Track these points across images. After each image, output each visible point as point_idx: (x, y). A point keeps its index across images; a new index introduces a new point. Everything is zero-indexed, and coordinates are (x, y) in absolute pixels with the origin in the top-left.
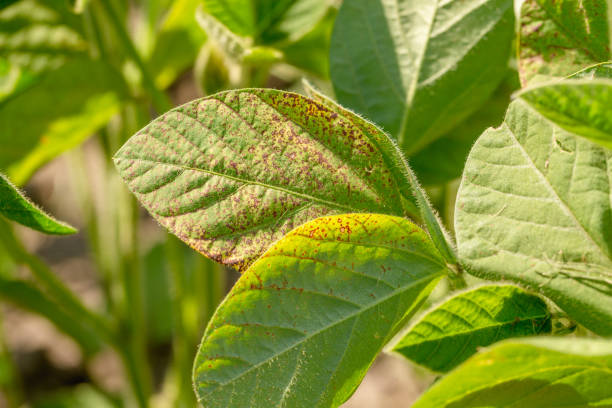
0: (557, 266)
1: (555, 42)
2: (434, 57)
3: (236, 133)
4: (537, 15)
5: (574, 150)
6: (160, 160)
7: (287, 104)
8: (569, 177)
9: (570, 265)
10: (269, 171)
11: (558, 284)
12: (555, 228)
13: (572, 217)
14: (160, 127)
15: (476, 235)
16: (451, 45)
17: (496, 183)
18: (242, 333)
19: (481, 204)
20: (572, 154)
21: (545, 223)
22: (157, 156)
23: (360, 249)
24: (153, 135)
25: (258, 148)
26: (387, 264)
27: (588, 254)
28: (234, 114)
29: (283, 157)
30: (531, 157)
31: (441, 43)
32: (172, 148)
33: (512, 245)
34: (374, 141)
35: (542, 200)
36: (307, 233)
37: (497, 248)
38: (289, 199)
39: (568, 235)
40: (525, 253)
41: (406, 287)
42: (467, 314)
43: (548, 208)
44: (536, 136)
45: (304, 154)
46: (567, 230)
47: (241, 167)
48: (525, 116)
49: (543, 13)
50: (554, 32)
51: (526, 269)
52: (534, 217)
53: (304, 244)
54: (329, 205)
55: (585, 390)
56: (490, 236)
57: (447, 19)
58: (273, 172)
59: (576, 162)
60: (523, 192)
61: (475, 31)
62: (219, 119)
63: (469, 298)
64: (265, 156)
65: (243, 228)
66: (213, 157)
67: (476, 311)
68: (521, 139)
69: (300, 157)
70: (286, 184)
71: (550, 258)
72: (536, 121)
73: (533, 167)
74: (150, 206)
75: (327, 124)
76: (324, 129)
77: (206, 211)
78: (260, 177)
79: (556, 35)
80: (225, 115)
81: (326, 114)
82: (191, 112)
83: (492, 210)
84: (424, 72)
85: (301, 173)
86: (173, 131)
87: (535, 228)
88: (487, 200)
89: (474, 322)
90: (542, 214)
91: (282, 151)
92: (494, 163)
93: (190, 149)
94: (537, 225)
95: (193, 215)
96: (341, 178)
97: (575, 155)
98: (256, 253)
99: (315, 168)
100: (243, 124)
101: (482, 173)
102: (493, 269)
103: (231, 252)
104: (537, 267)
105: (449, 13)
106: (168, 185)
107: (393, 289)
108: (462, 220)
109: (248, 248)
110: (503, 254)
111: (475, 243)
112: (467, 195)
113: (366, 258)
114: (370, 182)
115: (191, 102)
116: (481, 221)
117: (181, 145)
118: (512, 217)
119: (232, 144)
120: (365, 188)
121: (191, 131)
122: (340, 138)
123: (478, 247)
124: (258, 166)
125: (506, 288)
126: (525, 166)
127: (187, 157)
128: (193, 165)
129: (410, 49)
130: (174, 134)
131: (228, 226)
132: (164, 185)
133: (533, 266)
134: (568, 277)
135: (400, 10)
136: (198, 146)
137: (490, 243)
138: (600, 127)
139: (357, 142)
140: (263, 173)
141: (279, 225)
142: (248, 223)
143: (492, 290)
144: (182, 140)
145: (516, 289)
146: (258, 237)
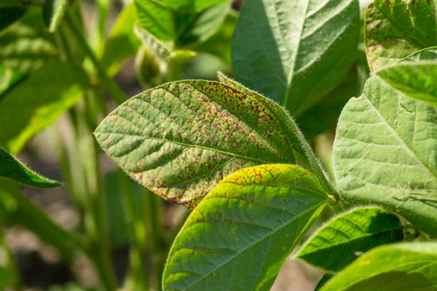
0: (408, 192)
1: (391, 34)
2: (305, 52)
3: (179, 112)
4: (377, 15)
5: (415, 111)
6: (128, 133)
7: (212, 89)
8: (412, 130)
9: (417, 191)
10: (203, 137)
11: (409, 204)
12: (404, 166)
13: (416, 158)
14: (125, 110)
15: (349, 174)
16: (316, 43)
17: (361, 136)
18: (193, 253)
19: (351, 151)
20: (413, 113)
21: (396, 162)
22: (125, 130)
23: (270, 189)
24: (121, 116)
25: (195, 122)
26: (288, 198)
27: (428, 183)
28: (176, 98)
29: (212, 127)
30: (384, 117)
31: (309, 43)
32: (135, 124)
33: (375, 179)
34: (273, 112)
35: (394, 146)
36: (233, 180)
37: (364, 182)
38: (218, 156)
39: (414, 170)
40: (384, 184)
41: (302, 214)
42: (346, 229)
43: (398, 152)
44: (388, 103)
45: (226, 124)
46: (413, 167)
47: (184, 135)
48: (378, 89)
49: (381, 14)
50: (389, 27)
51: (386, 196)
52: (389, 159)
53: (231, 188)
54: (245, 159)
55: (430, 277)
56: (358, 174)
57: (313, 26)
58: (206, 138)
59: (417, 119)
60: (380, 142)
61: (333, 33)
62: (166, 102)
63: (348, 218)
64: (200, 127)
65: (189, 178)
66: (164, 129)
67: (352, 227)
68: (376, 104)
69: (223, 127)
70: (215, 146)
71: (402, 187)
72: (386, 92)
73: (386, 124)
74: (124, 165)
75: (240, 103)
76: (238, 106)
77: (163, 168)
78: (197, 142)
79: (391, 29)
80: (170, 99)
81: (239, 95)
82: (146, 99)
83: (359, 155)
84: (298, 63)
85: (225, 137)
86: (135, 112)
87: (390, 167)
88: (355, 148)
89: (351, 234)
90: (395, 157)
91: (211, 123)
92: (358, 122)
93: (148, 124)
94: (392, 165)
95: (154, 170)
96: (252, 139)
97: (415, 114)
98: (199, 195)
99: (234, 133)
100: (183, 105)
101: (349, 129)
102: (363, 197)
103: (182, 195)
104: (394, 194)
105: (314, 21)
106: (135, 151)
107: (294, 215)
108: (338, 164)
109: (194, 192)
110: (368, 185)
111: (349, 179)
112: (341, 146)
113: (274, 194)
114: (272, 141)
115: (146, 91)
116: (352, 163)
117: (141, 122)
118: (373, 160)
119: (177, 119)
120: (268, 146)
121: (147, 111)
122: (249, 111)
123: (352, 182)
124: (196, 134)
125: (372, 210)
126: (380, 124)
127: (146, 130)
128: (151, 135)
129: (288, 48)
130: (136, 114)
131: (179, 177)
132: (132, 150)
133: (391, 193)
134: (415, 199)
135: (280, 21)
136: (153, 122)
137: (359, 179)
138: (433, 93)
139: (262, 114)
140: (199, 138)
141: (213, 175)
142: (192, 175)
143: (363, 212)
144: (142, 118)
145: (379, 210)
146: (200, 184)
